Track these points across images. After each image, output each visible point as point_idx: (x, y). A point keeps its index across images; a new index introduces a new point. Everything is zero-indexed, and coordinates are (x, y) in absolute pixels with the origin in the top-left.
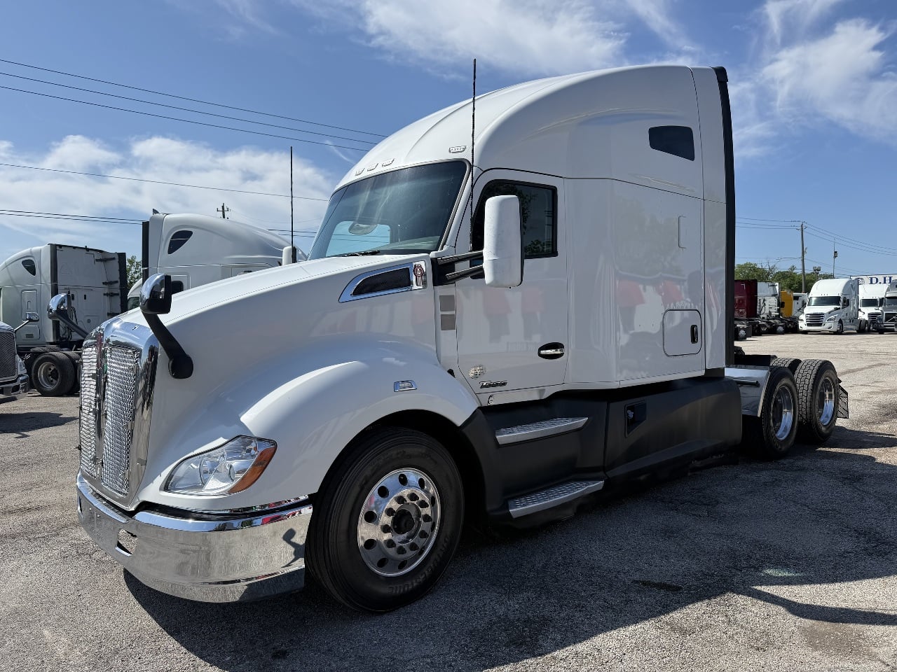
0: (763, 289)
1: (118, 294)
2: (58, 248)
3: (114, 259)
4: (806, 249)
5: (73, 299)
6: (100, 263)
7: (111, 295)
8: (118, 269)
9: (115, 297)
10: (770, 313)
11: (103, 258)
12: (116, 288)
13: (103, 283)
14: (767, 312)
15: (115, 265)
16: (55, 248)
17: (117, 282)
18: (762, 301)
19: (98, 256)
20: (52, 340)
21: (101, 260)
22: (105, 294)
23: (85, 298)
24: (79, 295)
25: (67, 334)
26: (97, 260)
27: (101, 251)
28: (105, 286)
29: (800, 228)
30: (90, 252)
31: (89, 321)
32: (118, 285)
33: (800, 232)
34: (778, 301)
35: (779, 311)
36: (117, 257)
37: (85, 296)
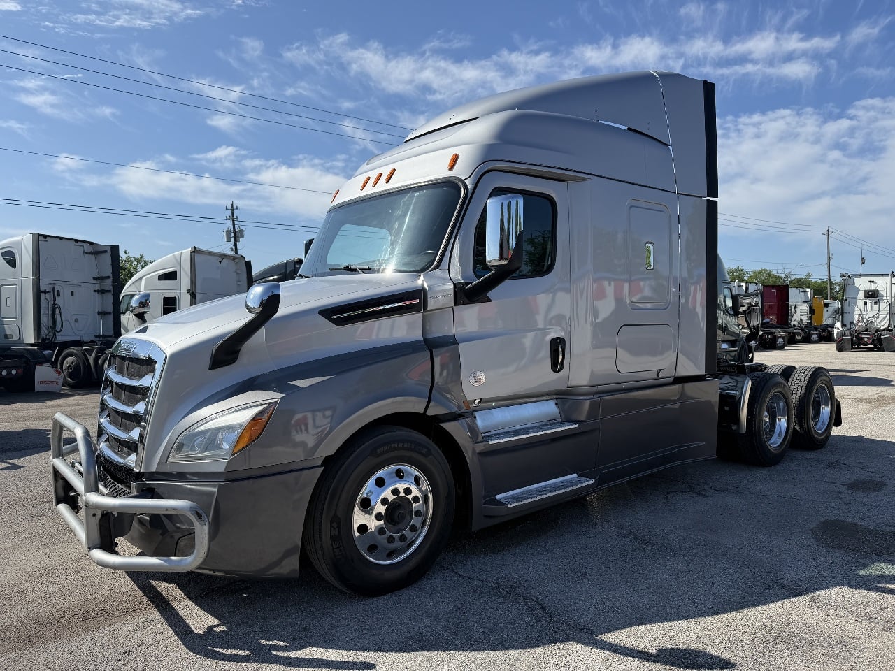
0: (795, 296)
1: (110, 291)
2: (41, 238)
3: (106, 252)
4: (832, 254)
5: (59, 295)
6: (90, 256)
7: (102, 292)
8: (110, 262)
9: (107, 294)
10: (801, 320)
11: (94, 250)
12: (108, 285)
13: (94, 279)
14: (798, 319)
15: (107, 258)
16: (39, 239)
17: (109, 277)
18: (793, 308)
19: (88, 248)
20: (32, 341)
21: (91, 253)
22: (95, 291)
23: (73, 295)
24: (65, 292)
25: (50, 334)
26: (87, 253)
27: (92, 243)
28: (95, 282)
29: (826, 233)
30: (79, 243)
31: (76, 320)
32: (110, 281)
33: (826, 237)
34: (810, 308)
35: (810, 318)
36: (109, 250)
37: (72, 292)
